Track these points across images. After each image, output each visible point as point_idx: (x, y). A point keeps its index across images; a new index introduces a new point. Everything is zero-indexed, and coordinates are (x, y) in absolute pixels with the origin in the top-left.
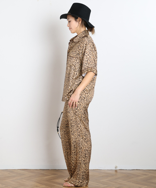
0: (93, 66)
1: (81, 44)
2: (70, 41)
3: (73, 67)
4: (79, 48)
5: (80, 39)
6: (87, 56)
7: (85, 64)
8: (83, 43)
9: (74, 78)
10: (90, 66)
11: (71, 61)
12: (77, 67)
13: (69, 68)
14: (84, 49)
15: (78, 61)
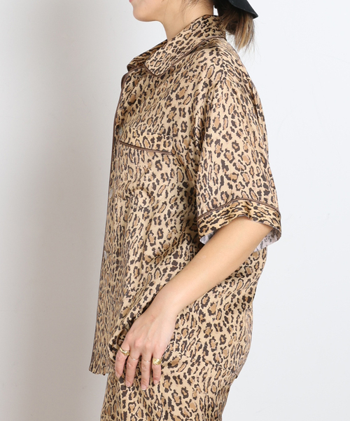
0: (256, 190)
1: (182, 81)
2: (129, 68)
3: (141, 200)
4: (175, 103)
5: (179, 56)
6: (218, 142)
7: (211, 183)
8: (195, 80)
9: (149, 252)
10: (238, 194)
11: (133, 166)
12: (162, 199)
13: (120, 203)
14: (198, 107)
15: (166, 169)
